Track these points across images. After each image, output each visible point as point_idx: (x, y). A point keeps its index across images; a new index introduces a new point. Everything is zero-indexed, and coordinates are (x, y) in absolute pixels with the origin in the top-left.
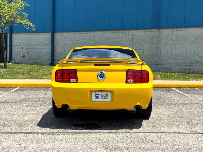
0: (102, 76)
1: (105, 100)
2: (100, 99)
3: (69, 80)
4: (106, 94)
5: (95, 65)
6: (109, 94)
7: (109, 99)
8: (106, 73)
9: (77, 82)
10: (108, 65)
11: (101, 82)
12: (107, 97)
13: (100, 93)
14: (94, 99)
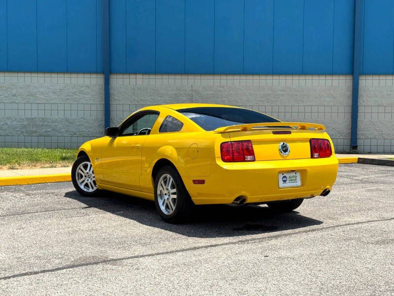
0: (285, 149)
1: (294, 184)
2: (288, 184)
3: (244, 158)
4: (295, 175)
5: (275, 133)
6: (298, 175)
7: (299, 183)
8: (289, 145)
9: (254, 160)
10: (289, 133)
11: (285, 159)
12: (296, 180)
13: (287, 175)
14: (281, 184)
